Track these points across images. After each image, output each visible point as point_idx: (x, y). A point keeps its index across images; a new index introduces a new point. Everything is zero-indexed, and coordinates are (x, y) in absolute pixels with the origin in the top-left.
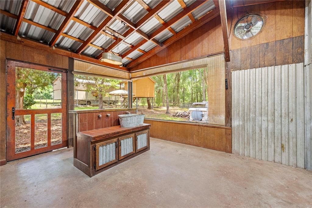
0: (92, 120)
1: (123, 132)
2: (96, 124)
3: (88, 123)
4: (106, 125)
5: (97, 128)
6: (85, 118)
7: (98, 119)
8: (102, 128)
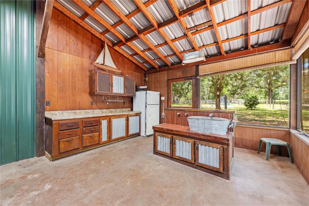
0: (174, 116)
1: (176, 132)
2: (177, 120)
3: (171, 118)
4: (185, 123)
5: (177, 124)
6: (169, 115)
7: (178, 117)
8: (181, 125)
